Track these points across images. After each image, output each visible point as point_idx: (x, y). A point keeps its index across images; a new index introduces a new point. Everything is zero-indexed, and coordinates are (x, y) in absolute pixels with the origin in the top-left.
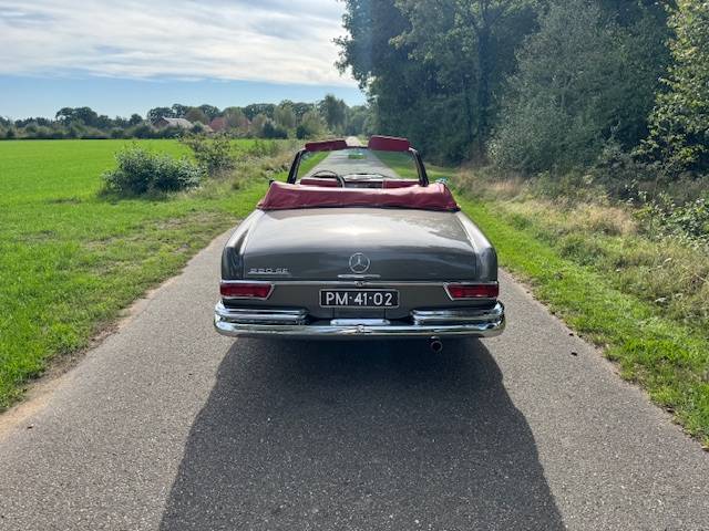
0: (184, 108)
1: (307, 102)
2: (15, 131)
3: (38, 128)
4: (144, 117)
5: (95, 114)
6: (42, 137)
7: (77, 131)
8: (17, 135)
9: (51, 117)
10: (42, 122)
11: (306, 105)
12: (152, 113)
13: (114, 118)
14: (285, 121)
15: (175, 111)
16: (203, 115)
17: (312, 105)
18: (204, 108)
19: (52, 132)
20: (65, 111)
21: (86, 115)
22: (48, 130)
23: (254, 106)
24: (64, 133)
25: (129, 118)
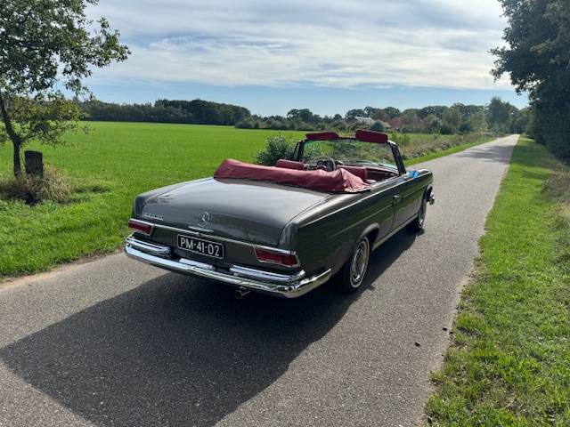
0: (374, 110)
1: (477, 105)
2: (260, 123)
3: (274, 122)
4: (343, 117)
5: (311, 113)
6: (275, 128)
7: (296, 125)
8: (261, 127)
9: (284, 115)
10: (278, 118)
11: (476, 107)
12: (349, 113)
13: (323, 117)
14: (453, 120)
15: (366, 112)
16: (386, 116)
17: (482, 107)
18: (388, 110)
19: (281, 125)
20: (294, 112)
21: (305, 115)
22: (278, 123)
23: (429, 108)
24: (288, 126)
25: (333, 116)
